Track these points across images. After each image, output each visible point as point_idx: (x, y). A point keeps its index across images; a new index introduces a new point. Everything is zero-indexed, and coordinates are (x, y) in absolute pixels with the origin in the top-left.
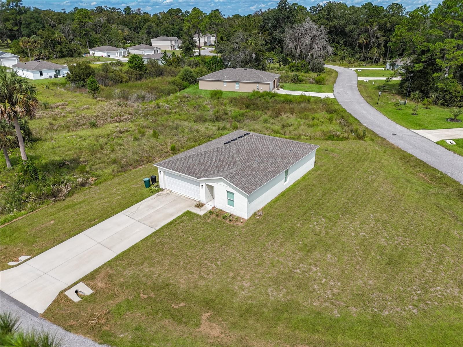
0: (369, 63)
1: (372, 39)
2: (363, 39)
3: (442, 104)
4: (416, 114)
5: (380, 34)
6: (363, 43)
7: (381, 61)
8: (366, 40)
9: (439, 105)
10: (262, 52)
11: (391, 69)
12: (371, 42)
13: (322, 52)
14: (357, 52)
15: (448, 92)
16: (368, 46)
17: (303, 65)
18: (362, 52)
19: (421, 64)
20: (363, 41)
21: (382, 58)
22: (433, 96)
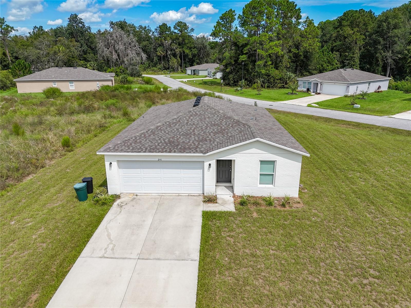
0: (171, 72)
1: (168, 51)
2: (161, 51)
3: (268, 87)
4: (260, 94)
5: (174, 46)
6: (161, 55)
7: (179, 69)
8: (163, 52)
9: (266, 87)
10: (74, 58)
11: (193, 74)
12: (168, 54)
13: (137, 58)
14: (156, 64)
15: (271, 76)
16: (165, 58)
17: (122, 71)
18: (161, 63)
19: (244, 56)
20: (161, 53)
21: (179, 67)
22: (259, 81)
